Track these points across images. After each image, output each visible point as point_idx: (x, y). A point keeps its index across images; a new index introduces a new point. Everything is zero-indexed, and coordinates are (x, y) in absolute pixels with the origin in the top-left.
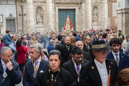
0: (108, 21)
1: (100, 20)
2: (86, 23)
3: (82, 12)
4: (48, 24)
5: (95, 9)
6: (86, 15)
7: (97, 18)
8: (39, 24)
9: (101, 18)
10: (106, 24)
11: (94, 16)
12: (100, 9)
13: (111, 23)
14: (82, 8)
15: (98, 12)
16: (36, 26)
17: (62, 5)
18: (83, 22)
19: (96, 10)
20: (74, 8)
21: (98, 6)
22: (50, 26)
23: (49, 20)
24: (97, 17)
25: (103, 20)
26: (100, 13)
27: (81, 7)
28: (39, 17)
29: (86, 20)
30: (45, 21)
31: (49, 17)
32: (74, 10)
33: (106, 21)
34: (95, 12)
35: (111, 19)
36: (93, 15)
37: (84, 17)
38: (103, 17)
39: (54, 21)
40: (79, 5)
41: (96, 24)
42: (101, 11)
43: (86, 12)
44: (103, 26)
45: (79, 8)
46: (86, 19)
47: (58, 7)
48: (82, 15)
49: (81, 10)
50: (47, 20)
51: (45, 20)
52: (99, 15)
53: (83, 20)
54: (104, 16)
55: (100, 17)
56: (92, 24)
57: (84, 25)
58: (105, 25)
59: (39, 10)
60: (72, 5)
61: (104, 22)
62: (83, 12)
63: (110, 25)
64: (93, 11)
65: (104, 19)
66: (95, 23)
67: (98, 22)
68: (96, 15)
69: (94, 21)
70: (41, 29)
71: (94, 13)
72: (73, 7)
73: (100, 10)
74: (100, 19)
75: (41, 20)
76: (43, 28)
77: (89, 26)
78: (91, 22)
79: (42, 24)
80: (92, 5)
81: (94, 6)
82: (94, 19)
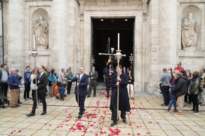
11: (187, 32)
17: (101, 8)
30: (50, 43)
34: (192, 20)
41: (192, 54)
45: (144, 14)
47: (90, 13)
48: (150, 29)
56: (182, 54)
57: (155, 55)
60: (126, 7)
62: (154, 22)
66: (190, 52)
67: (198, 50)
69: (187, 46)
76: (46, 59)
77: (169, 57)
78: (178, 49)
79: (45, 50)
80: (180, 3)
81: (188, 5)
82: (187, 40)
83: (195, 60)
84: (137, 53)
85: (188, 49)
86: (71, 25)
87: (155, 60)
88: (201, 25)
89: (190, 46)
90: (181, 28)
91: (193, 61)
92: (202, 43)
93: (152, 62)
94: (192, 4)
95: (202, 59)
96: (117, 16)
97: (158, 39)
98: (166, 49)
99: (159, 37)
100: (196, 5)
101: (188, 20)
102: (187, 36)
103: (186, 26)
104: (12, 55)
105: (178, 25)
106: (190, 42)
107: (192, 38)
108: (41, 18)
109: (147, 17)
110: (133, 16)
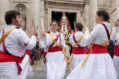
3: (85, 17)
6: (90, 20)
17: (58, 7)
27: (84, 11)
30: (28, 26)
37: (87, 23)
40: (82, 8)
43: (90, 16)
45: (81, 12)
47: (51, 9)
48: (85, 20)
62: (87, 17)
72: (72, 11)
80: (99, 9)
86: (41, 16)
97: (89, 26)
99: (90, 25)
108: (20, 9)
109: (83, 14)
110: (75, 12)
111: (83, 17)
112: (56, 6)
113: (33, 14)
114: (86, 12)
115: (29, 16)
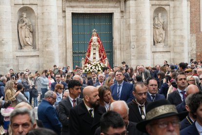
0: (190, 43)
1: (171, 39)
2: (138, 46)
3: (129, 21)
4: (47, 50)
5: (160, 14)
6: (138, 27)
7: (164, 34)
8: (25, 49)
9: (175, 36)
10: (186, 48)
11: (157, 31)
12: (171, 14)
13: (197, 48)
14: (127, 11)
15: (166, 20)
16: (19, 54)
17: (82, 4)
18: (132, 44)
19: (161, 16)
20: (109, 11)
21: (167, 8)
22: (51, 54)
23: (49, 39)
24: (163, 32)
25: (178, 39)
26: (172, 23)
27: (127, 9)
28: (25, 32)
29: (137, 41)
30: (39, 43)
31: (49, 33)
32: (111, 15)
33: (186, 43)
34: (161, 20)
35: (197, 38)
36: (155, 26)
37: (133, 32)
38: (178, 33)
39: (60, 43)
40: (122, 3)
41: (161, 50)
42: (174, 18)
43: (138, 21)
44: (179, 53)
45: (122, 12)
46: (139, 37)
47: (71, 9)
48: (129, 27)
49: (126, 15)
50: (45, 39)
51: (40, 40)
52: (170, 28)
53: (132, 40)
54: (181, 30)
55: (171, 33)
56: (154, 49)
57: (134, 52)
58: (183, 51)
59: (25, 16)
60: (105, 4)
61: (182, 44)
62: (132, 21)
63: (195, 52)
64: (154, 19)
65: (182, 37)
66: (160, 47)
67: (166, 45)
68: (163, 28)
69: (158, 42)
70: (30, 60)
71: (156, 22)
72: (106, 9)
73: (171, 17)
74: (172, 37)
75: (29, 41)
76: (34, 59)
77: (146, 53)
78: (151, 45)
79: (32, 50)
80: (152, 5)
81: (157, 6)
82: (158, 37)
83: (164, 54)
84: (116, 49)
85: (159, 45)
87: (134, 56)
88: (167, 24)
89: (160, 42)
90: (153, 27)
91: (163, 56)
92: (169, 40)
93: (132, 57)
94: (160, 6)
95: (169, 53)
96: (97, 12)
97: (136, 37)
98: (143, 47)
99: (137, 35)
100: (163, 7)
101: (158, 19)
102: (158, 33)
103: (157, 25)
104: (6, 58)
105: (151, 24)
106: (160, 39)
107: (161, 35)
109: (124, 14)
110: (111, 12)
111: (125, 20)
112: (78, 4)
113: (48, 25)
114: (130, 12)
115: (39, 27)
